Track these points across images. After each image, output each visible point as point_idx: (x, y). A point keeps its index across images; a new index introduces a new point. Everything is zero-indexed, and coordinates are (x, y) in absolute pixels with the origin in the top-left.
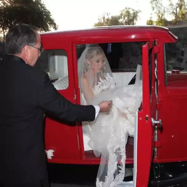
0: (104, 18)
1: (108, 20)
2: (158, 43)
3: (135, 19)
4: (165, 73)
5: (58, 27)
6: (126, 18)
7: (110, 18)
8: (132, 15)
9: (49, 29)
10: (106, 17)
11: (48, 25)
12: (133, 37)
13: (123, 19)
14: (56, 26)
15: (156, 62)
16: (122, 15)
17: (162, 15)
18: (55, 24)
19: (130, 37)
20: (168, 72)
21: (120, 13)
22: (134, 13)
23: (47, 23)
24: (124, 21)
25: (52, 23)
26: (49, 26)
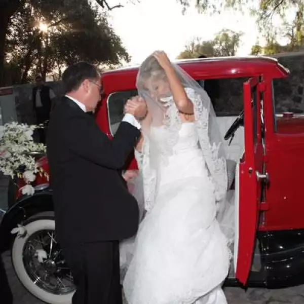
0: (193, 44)
1: (198, 46)
2: (264, 78)
3: (235, 44)
4: (274, 116)
5: (131, 58)
6: (223, 44)
7: (201, 44)
8: (231, 39)
9: (119, 61)
10: (196, 43)
11: (118, 56)
12: (233, 71)
13: (219, 44)
14: (129, 57)
15: (262, 103)
16: (217, 39)
17: (273, 39)
18: (126, 55)
19: (230, 71)
20: (278, 115)
21: (215, 37)
22: (234, 37)
23: (117, 54)
24: (221, 47)
25: (123, 53)
26: (119, 58)
